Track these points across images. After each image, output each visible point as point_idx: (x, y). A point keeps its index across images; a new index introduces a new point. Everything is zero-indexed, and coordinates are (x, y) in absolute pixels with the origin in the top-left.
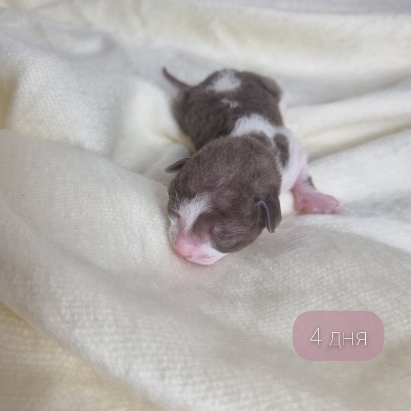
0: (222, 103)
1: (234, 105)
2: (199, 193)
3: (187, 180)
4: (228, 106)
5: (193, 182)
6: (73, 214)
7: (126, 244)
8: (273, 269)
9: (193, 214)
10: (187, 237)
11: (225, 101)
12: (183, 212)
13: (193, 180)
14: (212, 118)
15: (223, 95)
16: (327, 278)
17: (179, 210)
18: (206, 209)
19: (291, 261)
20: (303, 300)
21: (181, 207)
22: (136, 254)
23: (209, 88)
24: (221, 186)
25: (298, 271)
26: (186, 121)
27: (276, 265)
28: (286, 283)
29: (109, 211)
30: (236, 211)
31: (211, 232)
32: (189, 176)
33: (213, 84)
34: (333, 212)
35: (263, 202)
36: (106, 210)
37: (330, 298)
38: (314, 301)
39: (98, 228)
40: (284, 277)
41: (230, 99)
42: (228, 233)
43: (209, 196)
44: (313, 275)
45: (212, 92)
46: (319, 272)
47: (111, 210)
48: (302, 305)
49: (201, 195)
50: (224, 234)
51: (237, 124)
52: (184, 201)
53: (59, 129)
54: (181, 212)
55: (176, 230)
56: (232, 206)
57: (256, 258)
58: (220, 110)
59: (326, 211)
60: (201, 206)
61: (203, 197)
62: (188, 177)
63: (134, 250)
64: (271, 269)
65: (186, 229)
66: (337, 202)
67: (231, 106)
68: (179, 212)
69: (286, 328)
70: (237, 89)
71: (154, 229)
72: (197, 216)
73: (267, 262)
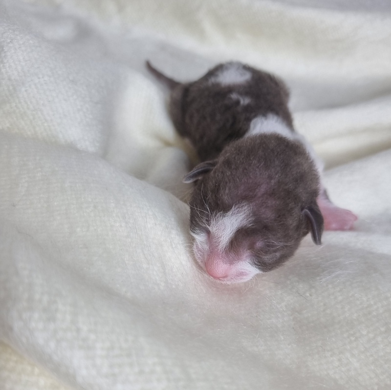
0: (230, 98)
1: (245, 101)
2: (236, 205)
3: (218, 190)
4: (238, 102)
5: (227, 191)
6: (78, 229)
7: (145, 266)
8: (311, 295)
9: (229, 229)
10: (222, 257)
11: (234, 96)
12: (215, 229)
13: (227, 188)
14: (218, 117)
15: (230, 89)
16: (375, 307)
17: (209, 226)
18: (245, 223)
19: (330, 286)
20: (352, 332)
21: (213, 222)
22: (157, 278)
23: (213, 80)
24: (263, 195)
25: (340, 298)
26: (187, 120)
27: (313, 290)
28: (328, 311)
29: (121, 226)
30: (282, 222)
31: (251, 247)
32: (221, 184)
33: (217, 76)
34: (352, 229)
35: (307, 210)
36: (118, 224)
37: (383, 329)
38: (364, 333)
39: (111, 247)
40: (325, 305)
41: (240, 94)
42: (273, 246)
43: (248, 207)
44: (358, 302)
45: (218, 85)
46: (365, 299)
47: (123, 224)
48: (353, 339)
49: (239, 207)
50: (268, 248)
51: (252, 125)
52: (218, 215)
53: (46, 124)
54: (213, 229)
55: (206, 247)
56: (278, 217)
57: (288, 282)
58: (228, 108)
59: (345, 228)
60: (239, 220)
61: (241, 209)
62: (219, 185)
63: (155, 273)
64: (308, 294)
65: (220, 247)
66: (356, 218)
67: (242, 102)
68: (210, 228)
69: (339, 366)
70: (247, 82)
71: (172, 247)
72: (234, 231)
73: (301, 286)
